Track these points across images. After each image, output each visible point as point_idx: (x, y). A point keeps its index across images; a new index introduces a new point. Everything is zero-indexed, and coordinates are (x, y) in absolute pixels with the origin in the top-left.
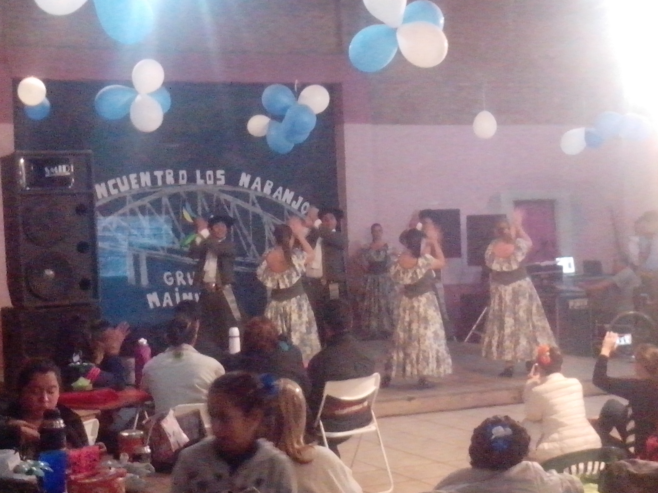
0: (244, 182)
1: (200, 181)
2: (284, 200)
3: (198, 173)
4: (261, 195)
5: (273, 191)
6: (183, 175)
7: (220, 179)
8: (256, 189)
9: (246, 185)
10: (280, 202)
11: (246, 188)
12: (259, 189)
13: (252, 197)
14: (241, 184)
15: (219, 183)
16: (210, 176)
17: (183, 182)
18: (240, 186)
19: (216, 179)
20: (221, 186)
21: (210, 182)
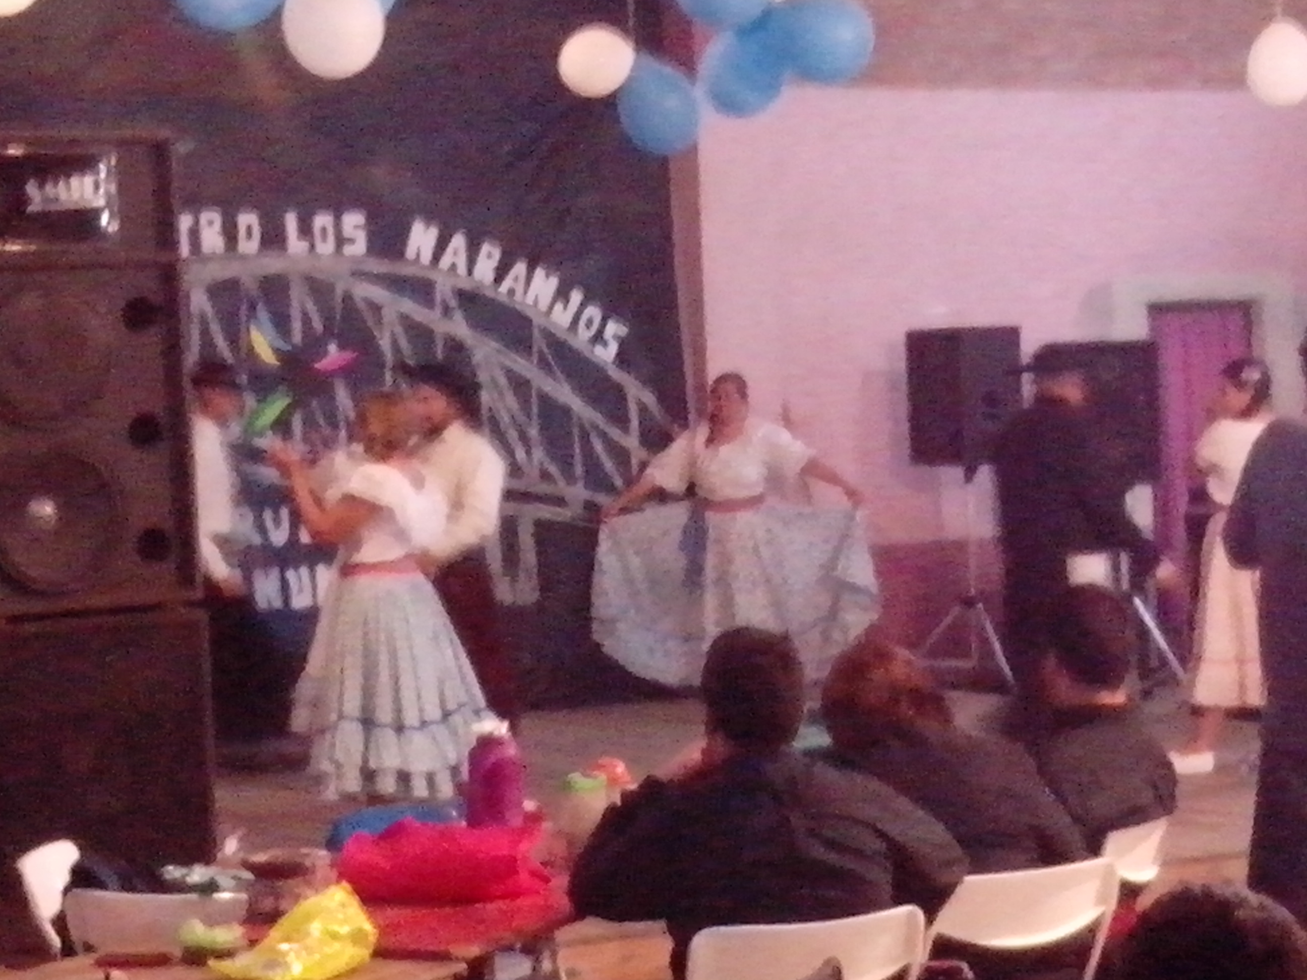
0: (419, 249)
1: (295, 244)
2: (530, 300)
3: (291, 222)
4: (465, 284)
5: (501, 273)
6: (249, 229)
7: (351, 241)
8: (453, 267)
9: (426, 257)
10: (518, 307)
11: (424, 267)
12: (462, 269)
13: (443, 288)
14: (410, 253)
15: (348, 250)
16: (324, 230)
17: (249, 246)
18: (407, 260)
19: (341, 241)
20: (354, 259)
21: (326, 248)
